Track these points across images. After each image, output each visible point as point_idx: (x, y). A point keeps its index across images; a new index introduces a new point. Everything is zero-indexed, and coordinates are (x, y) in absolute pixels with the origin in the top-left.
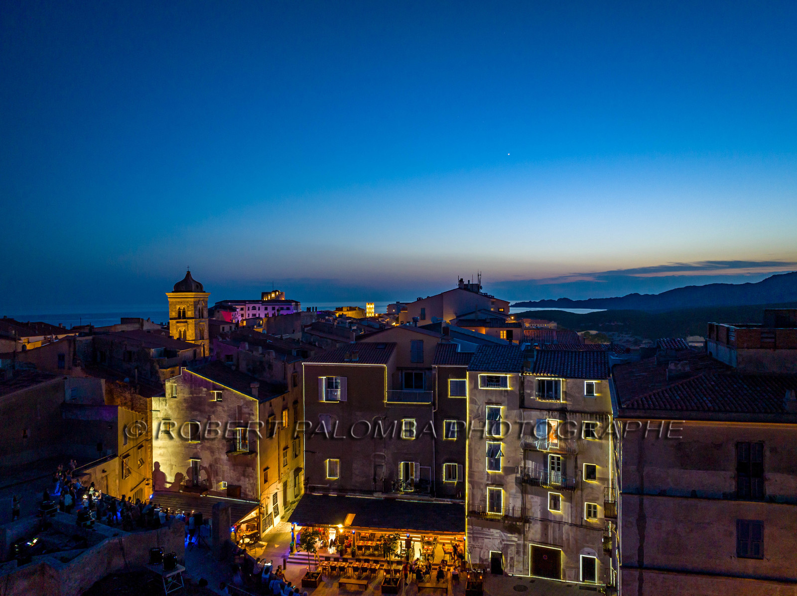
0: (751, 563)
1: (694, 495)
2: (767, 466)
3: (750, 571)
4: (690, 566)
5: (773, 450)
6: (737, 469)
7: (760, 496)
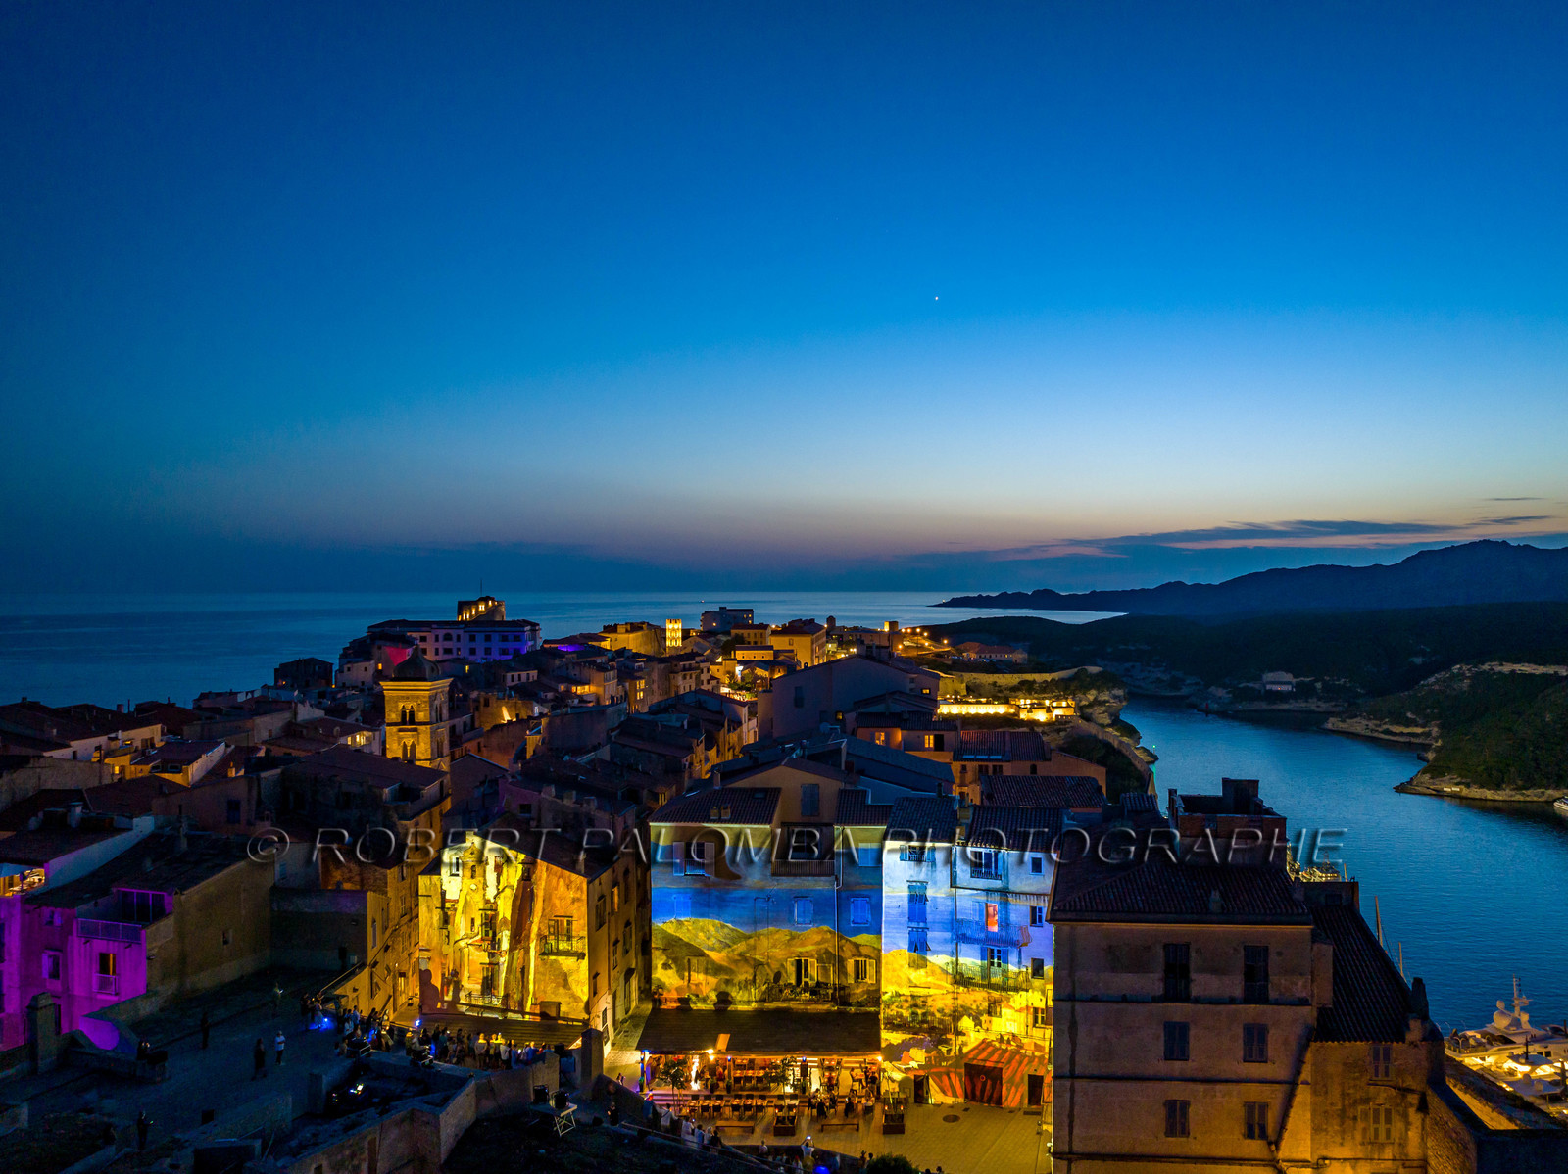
0: (1177, 1066)
1: (1124, 999)
2: (1192, 966)
3: (1177, 1074)
4: (1120, 1074)
5: (1198, 951)
6: (1165, 971)
7: (1186, 998)
